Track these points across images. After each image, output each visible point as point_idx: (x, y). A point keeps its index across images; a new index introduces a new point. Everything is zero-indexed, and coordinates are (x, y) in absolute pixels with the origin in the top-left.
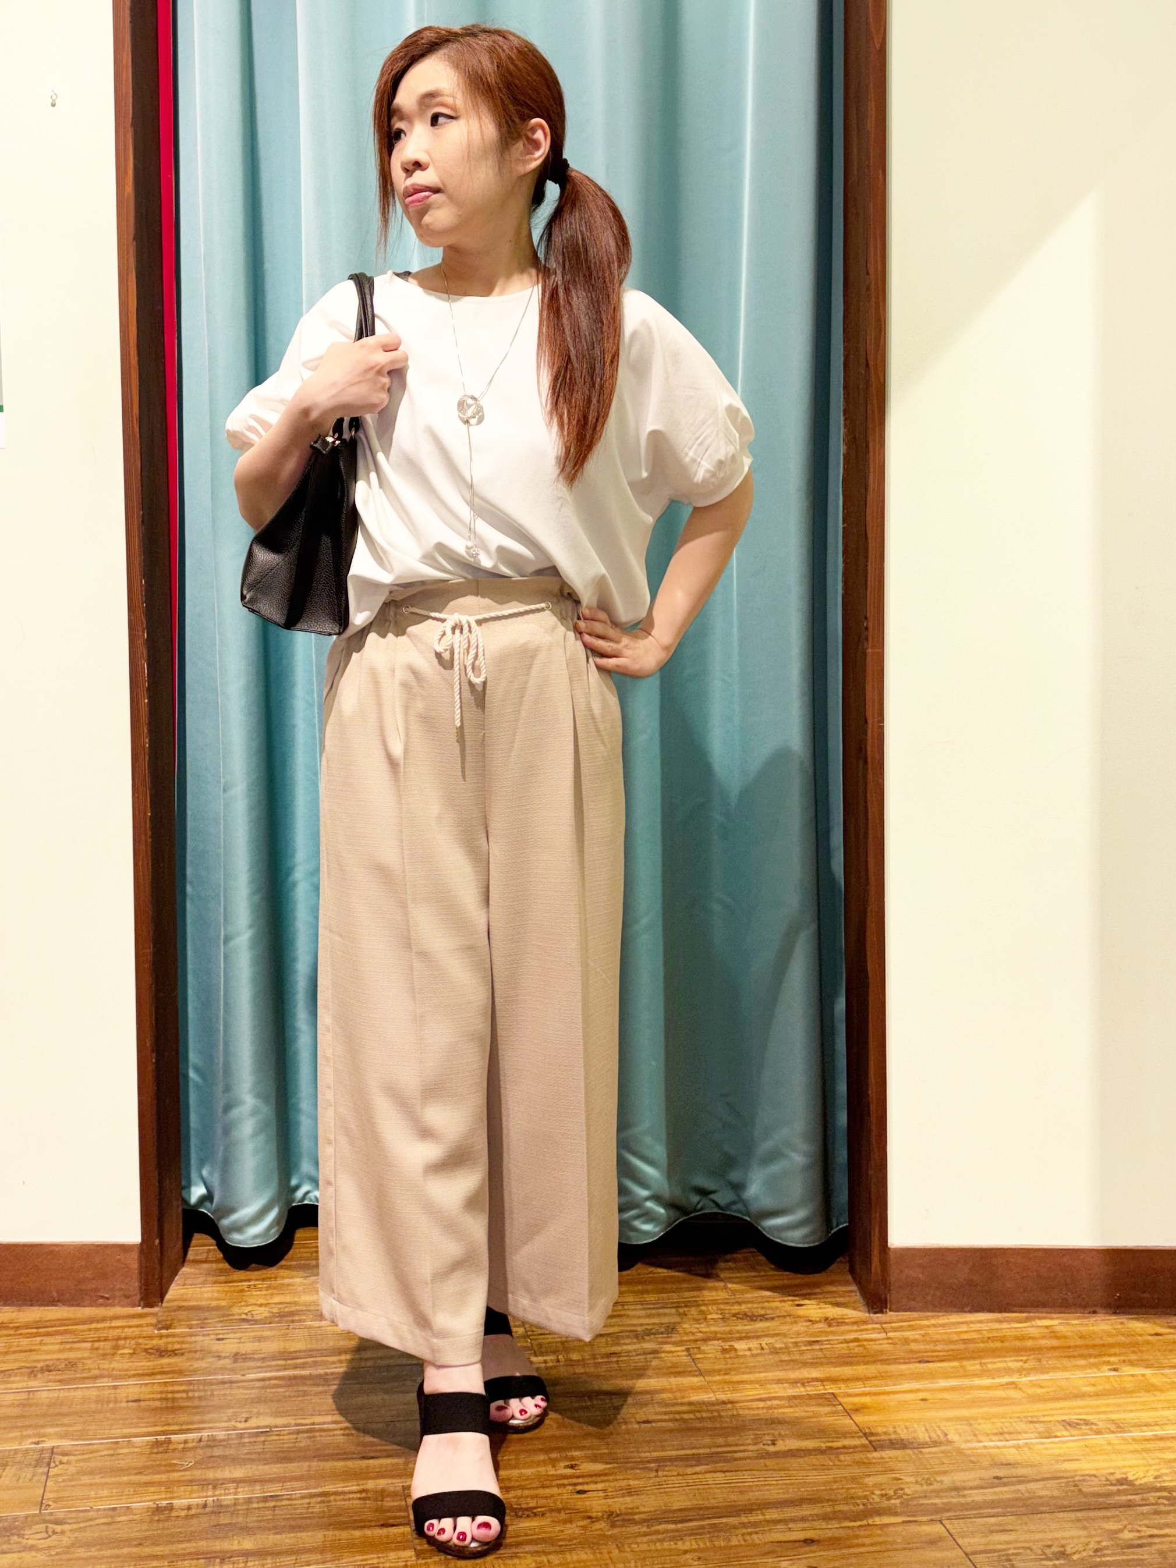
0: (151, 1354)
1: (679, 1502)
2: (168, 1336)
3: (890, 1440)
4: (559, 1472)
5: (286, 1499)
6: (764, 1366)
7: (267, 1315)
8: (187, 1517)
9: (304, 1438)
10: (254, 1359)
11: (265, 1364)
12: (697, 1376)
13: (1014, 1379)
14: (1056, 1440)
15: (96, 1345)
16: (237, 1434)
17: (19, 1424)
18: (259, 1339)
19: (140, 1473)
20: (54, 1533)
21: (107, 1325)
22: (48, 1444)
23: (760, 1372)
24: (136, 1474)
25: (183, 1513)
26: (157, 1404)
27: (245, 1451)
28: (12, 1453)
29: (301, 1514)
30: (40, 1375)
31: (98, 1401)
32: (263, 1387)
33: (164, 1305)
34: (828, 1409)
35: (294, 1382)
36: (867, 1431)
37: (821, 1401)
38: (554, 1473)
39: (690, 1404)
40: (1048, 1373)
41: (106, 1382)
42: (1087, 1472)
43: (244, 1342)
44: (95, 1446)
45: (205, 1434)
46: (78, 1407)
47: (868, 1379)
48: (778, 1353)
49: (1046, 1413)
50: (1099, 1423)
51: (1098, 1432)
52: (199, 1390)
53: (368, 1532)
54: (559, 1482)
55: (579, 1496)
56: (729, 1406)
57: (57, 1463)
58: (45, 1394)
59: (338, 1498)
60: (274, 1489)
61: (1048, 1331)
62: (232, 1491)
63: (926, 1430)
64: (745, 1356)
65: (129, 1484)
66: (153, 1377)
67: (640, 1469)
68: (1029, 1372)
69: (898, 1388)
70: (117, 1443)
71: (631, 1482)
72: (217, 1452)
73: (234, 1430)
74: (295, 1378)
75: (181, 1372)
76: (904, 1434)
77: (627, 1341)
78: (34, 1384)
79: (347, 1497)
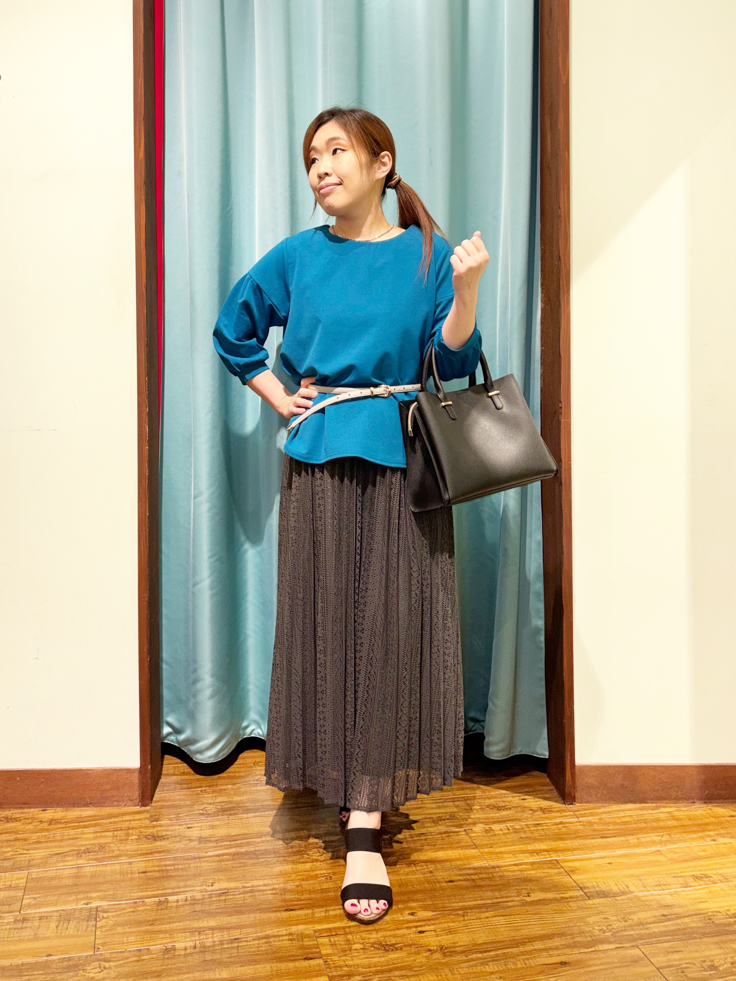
0: (149, 839)
1: (481, 938)
2: (157, 826)
3: (597, 892)
4: (405, 918)
5: (244, 941)
6: (512, 841)
7: (215, 810)
8: (185, 955)
9: (249, 896)
10: (211, 841)
11: (219, 845)
12: (474, 848)
13: (659, 848)
14: (692, 888)
15: (116, 833)
16: (208, 895)
17: (75, 891)
18: (212, 827)
19: (153, 924)
20: (105, 968)
21: (120, 819)
22: (94, 905)
23: (511, 846)
24: (150, 925)
25: (182, 952)
26: (157, 874)
27: (215, 907)
28: (73, 911)
29: (254, 952)
30: (83, 856)
31: (121, 873)
32: (219, 861)
33: (154, 804)
34: (556, 871)
35: (237, 856)
36: (581, 885)
37: (550, 865)
38: (401, 918)
39: (475, 868)
40: (676, 843)
41: (124, 860)
42: (714, 910)
43: (204, 830)
44: (123, 906)
45: (189, 895)
46: (109, 877)
47: (575, 849)
48: (518, 832)
49: (682, 871)
50: (713, 876)
51: (714, 883)
52: (181, 864)
53: (297, 964)
54: (407, 925)
55: (421, 935)
56: (497, 869)
57: (101, 918)
58: (88, 869)
59: (275, 939)
60: (235, 934)
61: (669, 815)
62: (210, 936)
63: (616, 884)
64: (499, 834)
65: (148, 932)
66: (152, 856)
67: (453, 915)
68: (665, 843)
69: (592, 855)
70: (136, 903)
71: (450, 924)
72: (198, 908)
73: (206, 892)
74: (237, 854)
75: (168, 851)
76: (604, 888)
77: (429, 825)
78: (80, 862)
79: (281, 938)
